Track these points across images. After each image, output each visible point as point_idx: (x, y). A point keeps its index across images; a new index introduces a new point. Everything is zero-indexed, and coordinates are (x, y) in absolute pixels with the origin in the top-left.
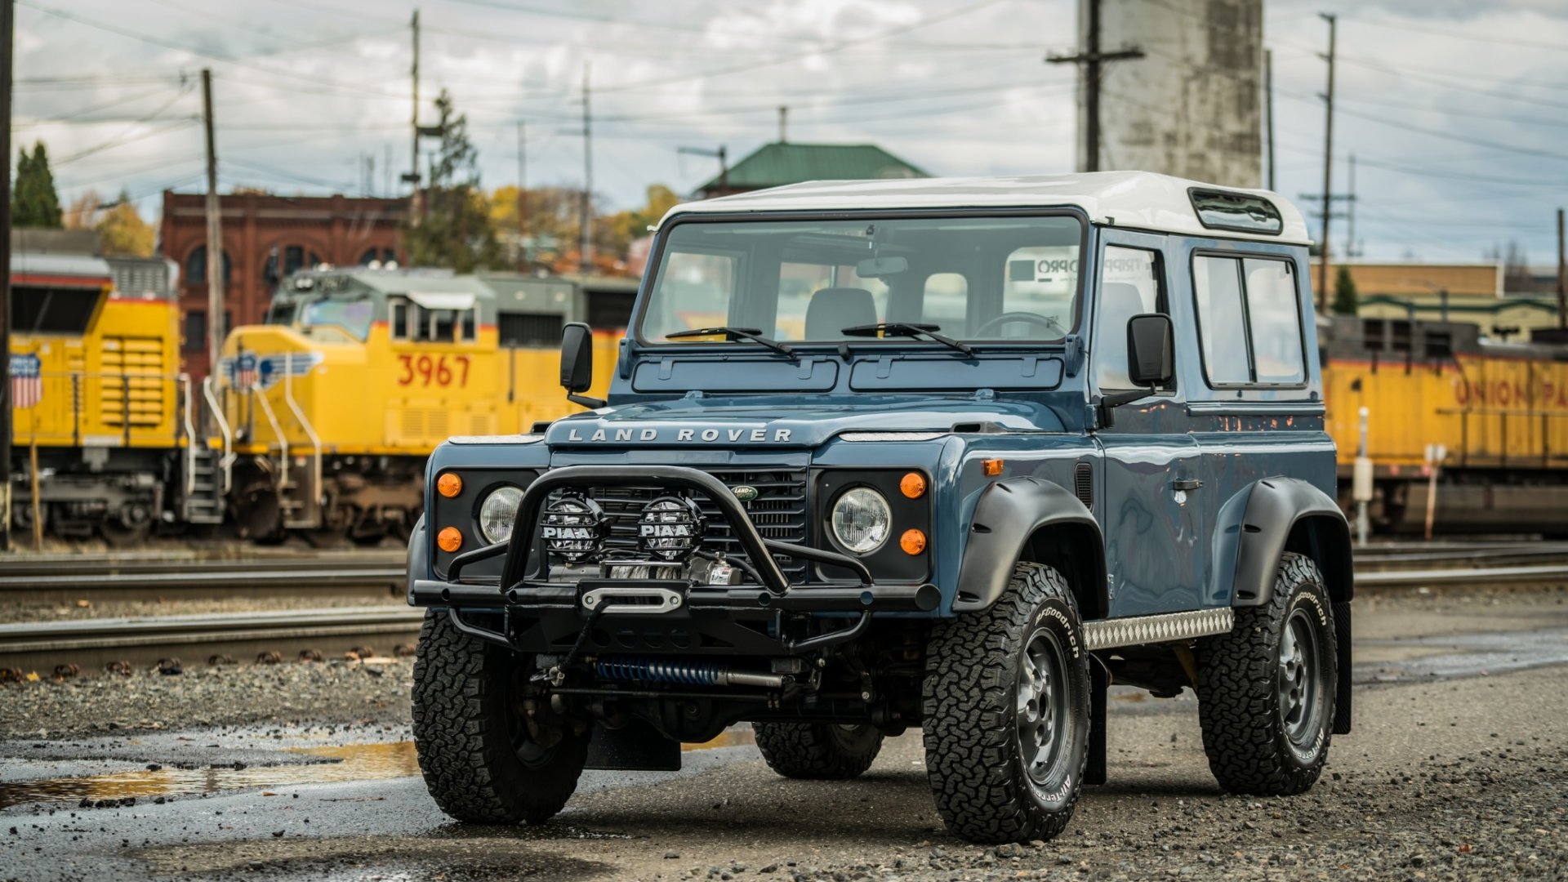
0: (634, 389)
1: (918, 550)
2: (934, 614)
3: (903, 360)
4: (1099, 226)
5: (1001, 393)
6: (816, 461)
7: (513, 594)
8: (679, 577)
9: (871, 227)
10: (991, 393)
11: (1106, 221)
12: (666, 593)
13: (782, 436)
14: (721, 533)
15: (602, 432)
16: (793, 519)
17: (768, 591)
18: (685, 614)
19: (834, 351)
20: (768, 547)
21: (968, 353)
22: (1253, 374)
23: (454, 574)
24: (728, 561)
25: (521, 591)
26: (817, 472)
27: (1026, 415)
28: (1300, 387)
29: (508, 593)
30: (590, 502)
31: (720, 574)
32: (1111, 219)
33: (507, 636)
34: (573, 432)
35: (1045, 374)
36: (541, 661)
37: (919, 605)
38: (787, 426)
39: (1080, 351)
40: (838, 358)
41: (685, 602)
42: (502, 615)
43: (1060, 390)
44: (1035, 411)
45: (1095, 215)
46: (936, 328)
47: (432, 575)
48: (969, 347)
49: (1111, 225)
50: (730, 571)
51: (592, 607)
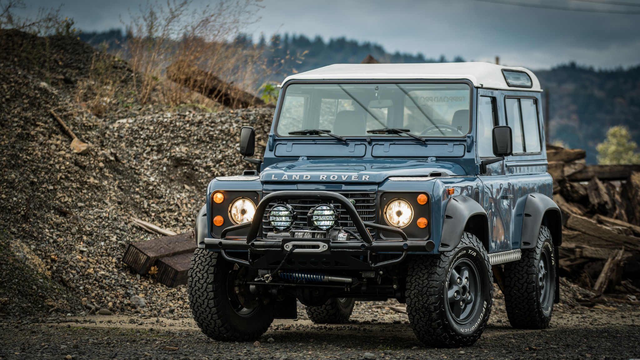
0: (275, 155)
1: (425, 226)
2: (432, 253)
3: (394, 144)
4: (477, 88)
5: (439, 159)
6: (380, 189)
7: (253, 244)
8: (325, 237)
9: (377, 87)
10: (434, 159)
11: (480, 86)
12: (321, 244)
13: (365, 178)
14: (346, 219)
15: (286, 176)
16: (369, 213)
17: (365, 243)
18: (329, 253)
19: (365, 140)
20: (365, 225)
21: (424, 142)
22: (525, 149)
23: (223, 236)
24: (345, 231)
25: (256, 243)
26: (381, 193)
27: (449, 168)
28: (539, 154)
29: (250, 244)
30: (288, 205)
31: (342, 236)
32: (482, 85)
33: (249, 262)
34: (273, 176)
35: (458, 151)
36: (260, 272)
37: (427, 249)
38: (367, 174)
39: (472, 142)
40: (366, 143)
41: (330, 247)
42: (248, 252)
43: (464, 158)
44: (453, 166)
45: (476, 84)
46: (409, 131)
47: (211, 236)
48: (424, 139)
49: (482, 87)
50: (346, 235)
51: (289, 250)
